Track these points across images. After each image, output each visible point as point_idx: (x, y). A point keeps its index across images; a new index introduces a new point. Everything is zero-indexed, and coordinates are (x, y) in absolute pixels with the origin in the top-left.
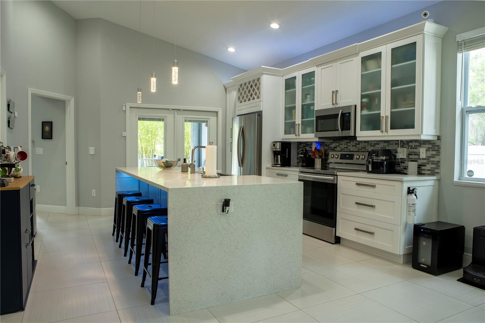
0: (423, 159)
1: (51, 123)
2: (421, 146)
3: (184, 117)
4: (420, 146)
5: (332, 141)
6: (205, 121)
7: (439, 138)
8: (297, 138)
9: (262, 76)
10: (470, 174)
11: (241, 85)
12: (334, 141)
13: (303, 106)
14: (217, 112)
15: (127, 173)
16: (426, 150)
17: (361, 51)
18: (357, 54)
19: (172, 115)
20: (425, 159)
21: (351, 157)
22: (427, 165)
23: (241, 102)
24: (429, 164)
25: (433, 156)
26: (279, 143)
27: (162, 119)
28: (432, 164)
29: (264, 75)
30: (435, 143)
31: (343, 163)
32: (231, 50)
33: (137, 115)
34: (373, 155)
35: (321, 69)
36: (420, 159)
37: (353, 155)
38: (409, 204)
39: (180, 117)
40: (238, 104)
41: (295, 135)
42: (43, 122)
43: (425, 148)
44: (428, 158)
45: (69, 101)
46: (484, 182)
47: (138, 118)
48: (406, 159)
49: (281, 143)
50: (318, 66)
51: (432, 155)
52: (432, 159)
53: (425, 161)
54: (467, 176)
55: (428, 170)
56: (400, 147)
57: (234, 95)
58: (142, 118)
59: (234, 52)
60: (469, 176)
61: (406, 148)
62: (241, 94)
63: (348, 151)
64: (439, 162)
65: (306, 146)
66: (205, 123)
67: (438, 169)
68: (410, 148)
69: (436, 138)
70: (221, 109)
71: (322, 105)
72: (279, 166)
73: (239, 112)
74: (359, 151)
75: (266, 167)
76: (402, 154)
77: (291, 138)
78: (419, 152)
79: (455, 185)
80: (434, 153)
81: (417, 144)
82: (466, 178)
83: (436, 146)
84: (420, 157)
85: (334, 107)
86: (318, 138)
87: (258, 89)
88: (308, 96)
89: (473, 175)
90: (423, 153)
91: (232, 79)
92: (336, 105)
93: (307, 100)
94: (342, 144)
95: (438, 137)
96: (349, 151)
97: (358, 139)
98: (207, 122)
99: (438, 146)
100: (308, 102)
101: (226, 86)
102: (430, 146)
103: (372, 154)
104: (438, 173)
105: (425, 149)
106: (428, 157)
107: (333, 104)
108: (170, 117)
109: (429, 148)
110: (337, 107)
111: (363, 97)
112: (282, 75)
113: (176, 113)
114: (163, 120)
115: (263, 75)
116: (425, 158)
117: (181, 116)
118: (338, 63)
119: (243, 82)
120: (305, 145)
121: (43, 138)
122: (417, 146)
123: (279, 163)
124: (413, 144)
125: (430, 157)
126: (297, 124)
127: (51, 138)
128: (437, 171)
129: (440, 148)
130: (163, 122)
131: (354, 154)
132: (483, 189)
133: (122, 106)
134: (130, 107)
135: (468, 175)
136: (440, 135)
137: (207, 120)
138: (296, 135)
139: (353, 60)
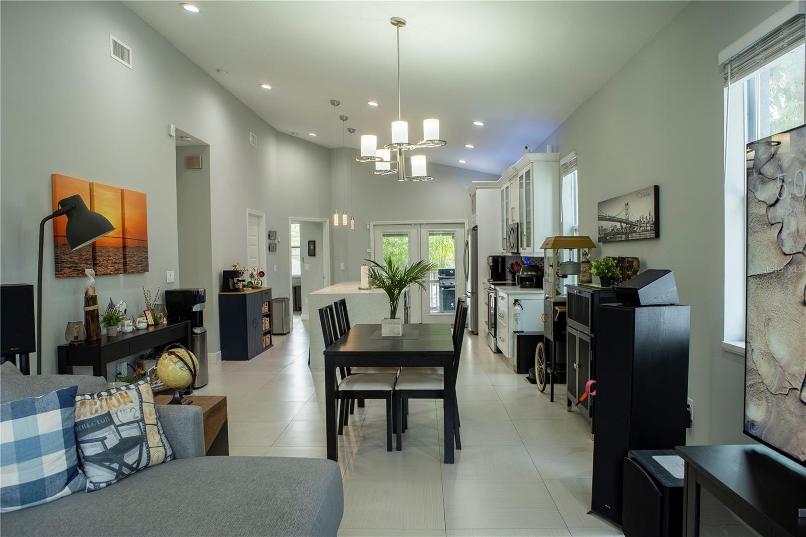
1: (315, 242)
3: (427, 231)
6: (451, 233)
14: (464, 223)
17: (518, 172)
19: (419, 230)
27: (405, 234)
33: (381, 232)
39: (424, 231)
42: (309, 241)
45: (325, 222)
47: (383, 235)
50: (509, 181)
58: (386, 234)
66: (452, 236)
70: (467, 220)
98: (453, 234)
108: (414, 232)
113: (419, 227)
114: (407, 235)
118: (514, 181)
121: (309, 255)
127: (315, 256)
130: (407, 237)
133: (367, 224)
134: (374, 225)
137: (453, 232)
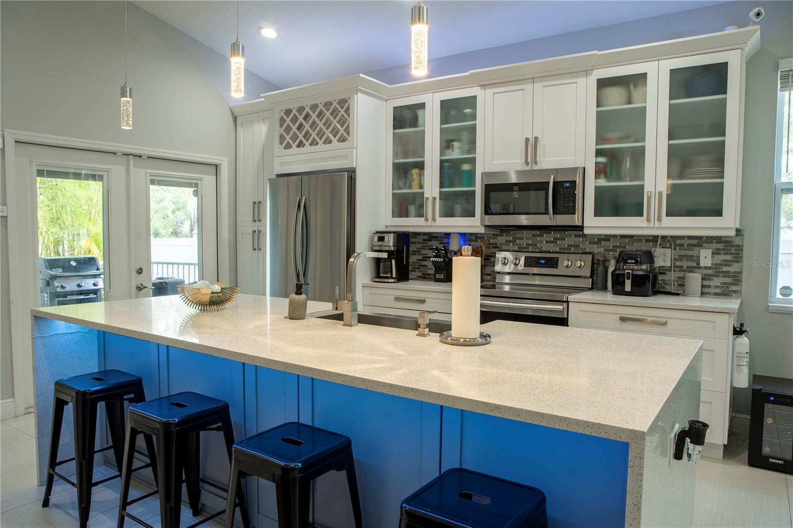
0: (706, 268)
2: (702, 246)
3: (148, 174)
5: (498, 232)
6: (192, 183)
7: (739, 232)
8: (429, 224)
9: (356, 96)
10: (785, 292)
11: (288, 112)
12: (501, 232)
13: (442, 162)
14: (217, 166)
15: (64, 317)
16: (713, 253)
17: (597, 67)
18: (587, 72)
19: (123, 169)
20: (710, 268)
21: (552, 263)
22: (715, 279)
23: (289, 146)
24: (719, 277)
25: (727, 263)
26: (392, 234)
27: (99, 175)
28: (724, 277)
29: (359, 94)
30: (731, 242)
31: (528, 274)
32: (269, 33)
33: (34, 164)
34: (629, 261)
35: (494, 93)
36: (700, 268)
37: (556, 259)
38: (738, 353)
39: (139, 173)
40: (279, 150)
41: (425, 220)
43: (710, 249)
44: (716, 266)
46: (792, 304)
47: (38, 170)
48: (671, 267)
49: (396, 234)
50: (484, 86)
51: (725, 261)
52: (725, 269)
53: (710, 272)
54: (781, 297)
55: (717, 287)
56: (658, 246)
57: (261, 130)
58: (47, 171)
59: (275, 38)
60: (783, 295)
61: (671, 248)
62: (288, 130)
63: (537, 252)
64: (740, 273)
65: (430, 240)
66: (193, 189)
67: (737, 285)
68: (678, 248)
69: (733, 233)
70: (227, 159)
71: (494, 163)
72: (393, 280)
73: (281, 168)
74: (562, 251)
75: (362, 284)
76: (663, 258)
77: (412, 223)
78: (699, 257)
79: (771, 312)
80: (729, 257)
81: (695, 242)
82: (779, 300)
83: (733, 246)
84: (701, 265)
85: (527, 169)
86: (484, 227)
87: (342, 122)
88: (456, 144)
89: (791, 294)
90: (706, 257)
91: (262, 97)
92: (534, 165)
93: (453, 150)
94: (522, 238)
95: (737, 232)
96: (539, 252)
97: (586, 231)
98: (196, 185)
99: (739, 246)
100: (456, 154)
101: (237, 113)
102: (720, 246)
103: (627, 260)
104: (736, 292)
105: (710, 251)
106: (716, 264)
107: (527, 163)
108: (117, 171)
109: (718, 249)
110: (536, 168)
111: (599, 153)
112: (387, 98)
113: (132, 162)
114: (101, 178)
115: (357, 94)
116: (711, 266)
117: (142, 171)
118: (538, 85)
119: (294, 106)
120: (426, 237)
122: (694, 245)
123: (394, 276)
124: (686, 242)
125: (721, 265)
126: (427, 199)
128: (734, 288)
129: (742, 250)
130: (101, 183)
131: (558, 258)
132: (790, 315)
134: (15, 142)
135: (781, 294)
136: (742, 228)
137: (196, 182)
138: (427, 220)
139: (576, 82)
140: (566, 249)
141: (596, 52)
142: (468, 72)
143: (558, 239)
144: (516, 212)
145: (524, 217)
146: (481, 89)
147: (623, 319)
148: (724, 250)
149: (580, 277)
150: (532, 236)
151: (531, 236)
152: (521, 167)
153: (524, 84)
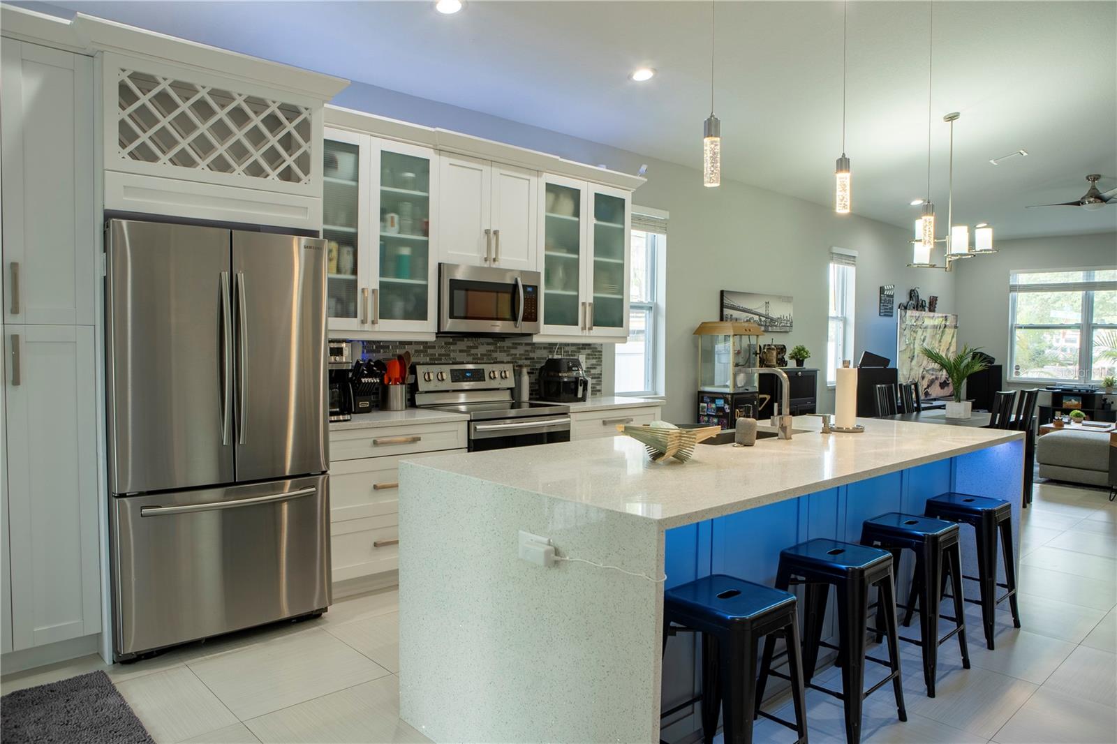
4: (579, 352)
16: (586, 358)
18: (538, 173)
24: (590, 378)
25: (594, 366)
28: (592, 378)
30: (596, 348)
37: (481, 371)
41: (361, 322)
43: (584, 354)
50: (439, 151)
51: (592, 365)
52: (593, 371)
64: (601, 374)
67: (599, 384)
80: (594, 361)
81: (574, 348)
83: (596, 352)
88: (396, 217)
90: (583, 361)
92: (492, 262)
93: (393, 226)
96: (460, 363)
99: (600, 351)
100: (395, 230)
102: (589, 351)
104: (599, 391)
105: (584, 356)
106: (588, 368)
109: (589, 354)
110: (496, 266)
111: (548, 259)
118: (496, 171)
122: (575, 352)
124: (570, 349)
125: (591, 368)
128: (598, 388)
129: (601, 355)
131: (483, 370)
138: (363, 322)
140: (479, 359)
141: (558, 157)
142: (434, 127)
143: (471, 347)
144: (469, 315)
145: (499, 323)
146: (436, 153)
147: (605, 423)
148: (592, 355)
149: (498, 389)
150: (445, 344)
151: (443, 344)
152: (478, 262)
153: (483, 164)
